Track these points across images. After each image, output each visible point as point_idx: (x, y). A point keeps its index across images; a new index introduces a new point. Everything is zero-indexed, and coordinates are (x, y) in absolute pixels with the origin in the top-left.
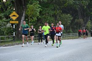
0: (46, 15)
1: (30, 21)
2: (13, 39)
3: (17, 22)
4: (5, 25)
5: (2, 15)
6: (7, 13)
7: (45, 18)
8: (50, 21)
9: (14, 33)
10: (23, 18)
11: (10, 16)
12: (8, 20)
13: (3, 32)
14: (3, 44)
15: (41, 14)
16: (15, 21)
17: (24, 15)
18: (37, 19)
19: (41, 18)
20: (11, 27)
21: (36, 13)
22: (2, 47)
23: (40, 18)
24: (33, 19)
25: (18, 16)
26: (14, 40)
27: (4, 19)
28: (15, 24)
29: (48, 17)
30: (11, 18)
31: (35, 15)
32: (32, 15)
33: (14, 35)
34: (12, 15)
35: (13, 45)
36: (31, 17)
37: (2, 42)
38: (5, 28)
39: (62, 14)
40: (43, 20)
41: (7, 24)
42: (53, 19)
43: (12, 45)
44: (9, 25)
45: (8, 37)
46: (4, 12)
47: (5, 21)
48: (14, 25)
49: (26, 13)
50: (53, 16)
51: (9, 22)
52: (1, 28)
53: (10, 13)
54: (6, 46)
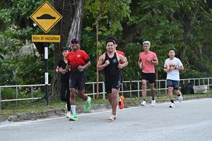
0: (153, 14)
1: (100, 33)
2: (44, 95)
3: (57, 38)
4: (14, 48)
5: (4, 14)
6: (22, 6)
7: (150, 23)
8: (166, 33)
9: (47, 74)
10: (76, 25)
11: (34, 17)
12: (25, 31)
13: (10, 72)
14: (9, 111)
15: (138, 10)
16: (49, 34)
17: (79, 13)
18: (121, 29)
19: (137, 22)
20: (37, 54)
21: (121, 8)
22: (6, 124)
23: (134, 25)
24: (108, 27)
25: (58, 17)
26: (46, 98)
27: (13, 29)
28: (48, 45)
29: (159, 22)
30: (35, 25)
31: (116, 15)
32: (108, 14)
33: (47, 82)
34: (39, 13)
35: (45, 117)
36: (103, 22)
37: (5, 106)
38: (16, 60)
39: (207, 10)
40: (144, 31)
41: (21, 45)
42: (176, 26)
43: (40, 118)
44: (28, 49)
45: (24, 88)
46: (11, 5)
47: (15, 36)
48: (46, 49)
49: (86, 7)
50: (176, 16)
51: (30, 39)
52: (3, 58)
53: (33, 7)
54: (19, 119)
